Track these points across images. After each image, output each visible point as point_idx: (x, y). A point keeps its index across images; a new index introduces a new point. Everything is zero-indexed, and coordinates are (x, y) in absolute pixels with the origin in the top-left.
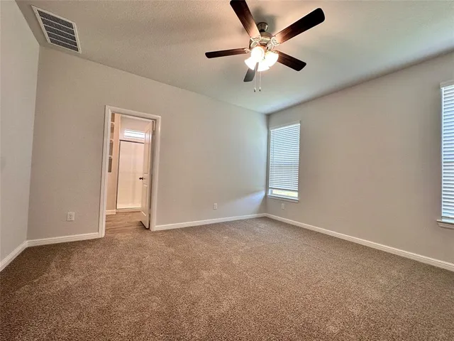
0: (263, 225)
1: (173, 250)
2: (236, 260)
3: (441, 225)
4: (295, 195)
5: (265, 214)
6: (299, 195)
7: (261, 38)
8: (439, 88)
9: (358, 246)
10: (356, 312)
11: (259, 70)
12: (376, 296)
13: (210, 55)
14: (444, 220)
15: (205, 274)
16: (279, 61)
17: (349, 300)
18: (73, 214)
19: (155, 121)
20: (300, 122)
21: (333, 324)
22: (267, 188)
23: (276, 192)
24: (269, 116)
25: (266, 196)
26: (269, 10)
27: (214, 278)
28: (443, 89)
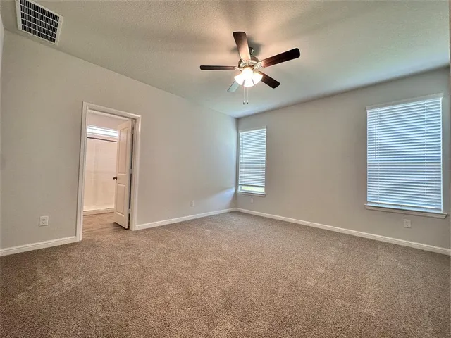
0: (236, 218)
1: (165, 246)
2: (225, 247)
3: (367, 208)
4: (262, 190)
5: (235, 209)
6: (265, 190)
7: (250, 61)
8: (365, 110)
9: (313, 228)
10: (322, 272)
11: (245, 85)
12: (332, 260)
13: (203, 68)
14: (368, 204)
15: (203, 261)
16: (262, 81)
17: (316, 265)
18: (46, 219)
19: (134, 121)
20: (267, 128)
21: (310, 281)
22: (237, 185)
23: (245, 189)
24: (238, 120)
25: (236, 192)
26: (258, 40)
27: (213, 263)
28: (368, 111)
